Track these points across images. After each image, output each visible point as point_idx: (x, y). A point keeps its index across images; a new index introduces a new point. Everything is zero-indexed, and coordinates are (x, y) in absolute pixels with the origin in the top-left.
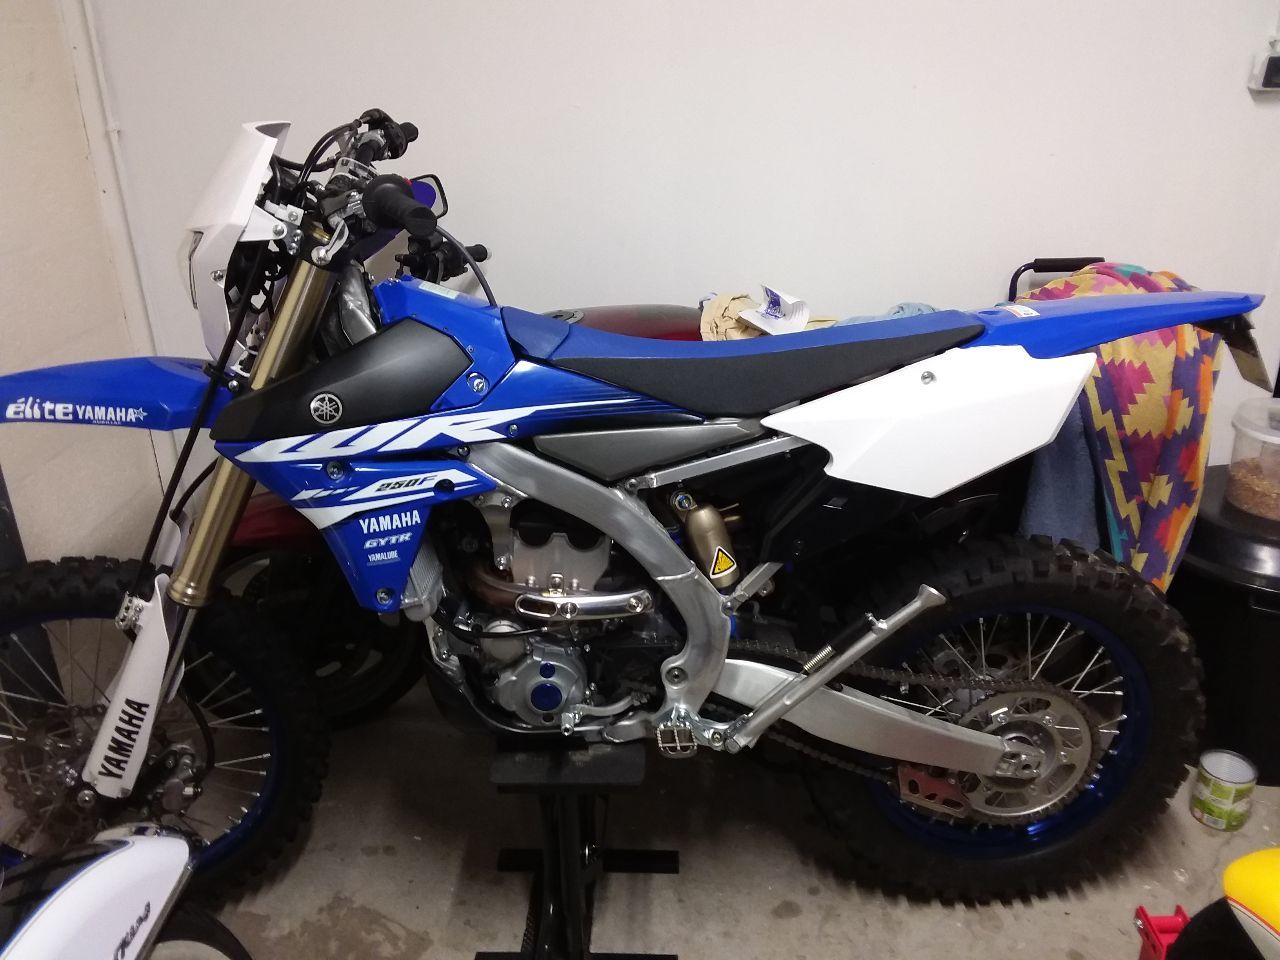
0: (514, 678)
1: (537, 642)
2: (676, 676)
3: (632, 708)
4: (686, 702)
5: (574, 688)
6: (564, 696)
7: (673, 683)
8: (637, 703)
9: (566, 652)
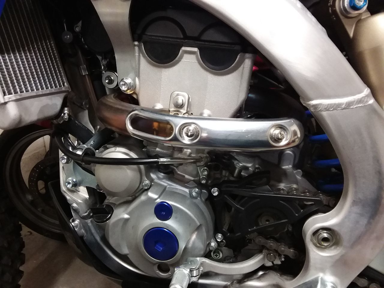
0: (126, 216)
1: (159, 178)
2: (325, 240)
3: (263, 268)
4: (335, 274)
5: (194, 237)
6: (182, 246)
7: (320, 247)
8: (269, 264)
9: (191, 194)
